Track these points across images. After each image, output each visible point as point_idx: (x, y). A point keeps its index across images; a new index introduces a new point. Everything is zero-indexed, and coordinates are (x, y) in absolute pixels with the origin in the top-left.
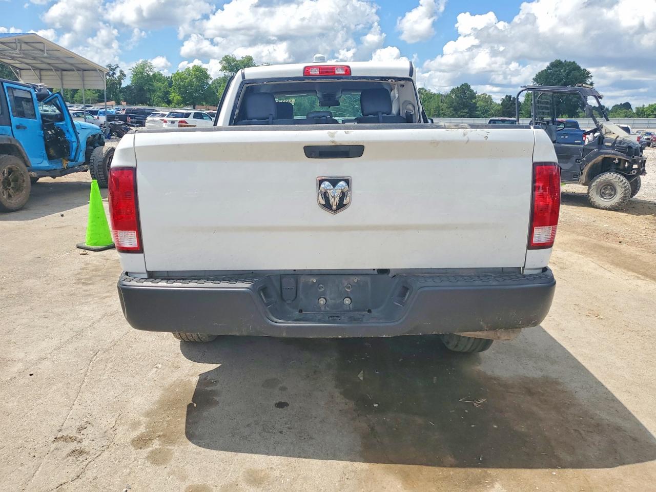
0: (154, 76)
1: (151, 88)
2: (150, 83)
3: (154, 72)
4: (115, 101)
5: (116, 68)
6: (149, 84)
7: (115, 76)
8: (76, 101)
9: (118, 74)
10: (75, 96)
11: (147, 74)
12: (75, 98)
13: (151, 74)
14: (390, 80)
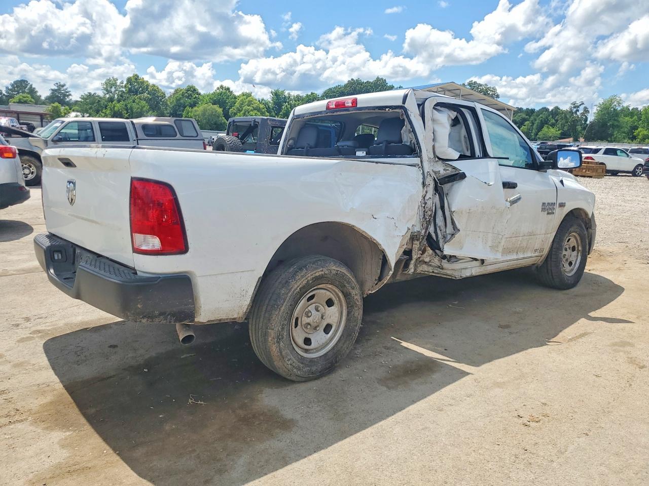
0: (622, 110)
1: (616, 123)
2: (616, 118)
3: (623, 106)
4: (573, 137)
5: (580, 105)
6: (615, 120)
7: (578, 113)
8: (539, 138)
9: (581, 110)
10: (539, 134)
11: (614, 109)
12: (538, 136)
13: (619, 109)
14: (387, 109)
